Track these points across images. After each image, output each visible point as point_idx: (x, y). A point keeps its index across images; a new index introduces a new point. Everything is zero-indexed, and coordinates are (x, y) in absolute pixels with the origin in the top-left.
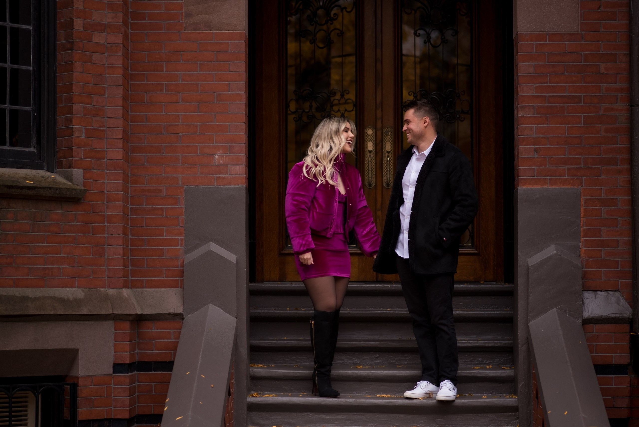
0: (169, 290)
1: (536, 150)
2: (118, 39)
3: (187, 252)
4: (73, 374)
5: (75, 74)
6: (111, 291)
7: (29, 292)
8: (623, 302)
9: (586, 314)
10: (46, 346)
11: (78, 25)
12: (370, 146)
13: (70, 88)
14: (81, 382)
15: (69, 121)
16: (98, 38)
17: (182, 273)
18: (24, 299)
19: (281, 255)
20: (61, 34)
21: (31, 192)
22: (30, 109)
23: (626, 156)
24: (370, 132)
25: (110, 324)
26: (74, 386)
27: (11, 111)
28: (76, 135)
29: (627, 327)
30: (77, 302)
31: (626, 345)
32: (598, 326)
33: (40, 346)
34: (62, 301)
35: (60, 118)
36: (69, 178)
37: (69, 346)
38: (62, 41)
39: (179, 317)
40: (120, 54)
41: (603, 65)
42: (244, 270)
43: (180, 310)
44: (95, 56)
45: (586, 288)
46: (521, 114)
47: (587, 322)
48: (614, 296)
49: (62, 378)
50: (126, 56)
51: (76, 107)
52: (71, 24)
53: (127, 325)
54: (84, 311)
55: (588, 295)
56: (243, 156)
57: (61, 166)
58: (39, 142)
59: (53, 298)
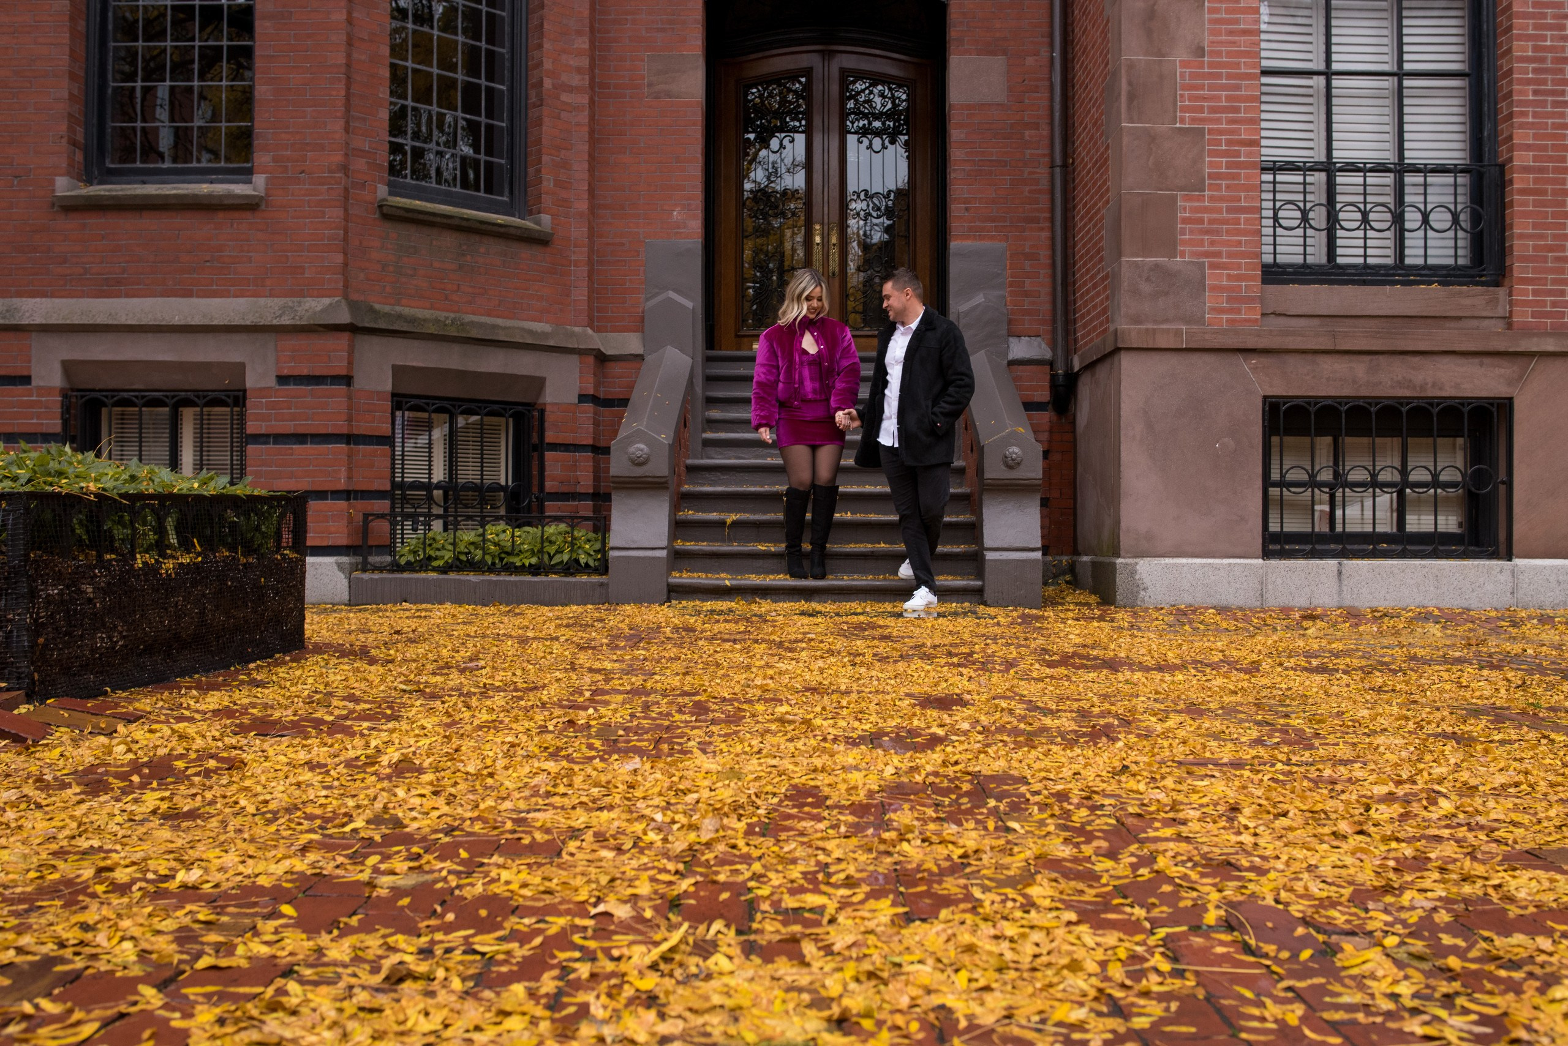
0: (632, 335)
1: (967, 209)
2: (584, 100)
3: (647, 300)
4: (541, 401)
5: (544, 128)
6: (577, 329)
7: (500, 322)
8: (1044, 346)
9: (1011, 357)
10: (516, 372)
11: (548, 83)
12: (818, 239)
13: (539, 141)
14: (548, 408)
15: (539, 171)
16: (565, 97)
17: (642, 319)
18: (495, 327)
19: (737, 336)
20: (532, 93)
21: (502, 230)
22: (503, 162)
23: (1048, 215)
24: (817, 227)
25: (575, 358)
26: (542, 412)
27: (486, 162)
28: (545, 183)
29: (1047, 368)
30: (545, 335)
31: (1047, 384)
32: (1021, 368)
33: (509, 371)
34: (531, 332)
35: (531, 171)
36: (538, 223)
37: (537, 374)
38: (533, 99)
39: (640, 358)
40: (586, 113)
41: (1027, 133)
42: (700, 315)
43: (641, 351)
44: (563, 115)
45: (1011, 334)
46: (953, 176)
47: (1012, 363)
48: (1036, 341)
49: (530, 405)
50: (592, 117)
51: (545, 158)
52: (540, 83)
53: (591, 360)
54: (552, 343)
55: (1013, 341)
56: (699, 214)
57: (531, 213)
58: (511, 192)
59: (523, 329)
